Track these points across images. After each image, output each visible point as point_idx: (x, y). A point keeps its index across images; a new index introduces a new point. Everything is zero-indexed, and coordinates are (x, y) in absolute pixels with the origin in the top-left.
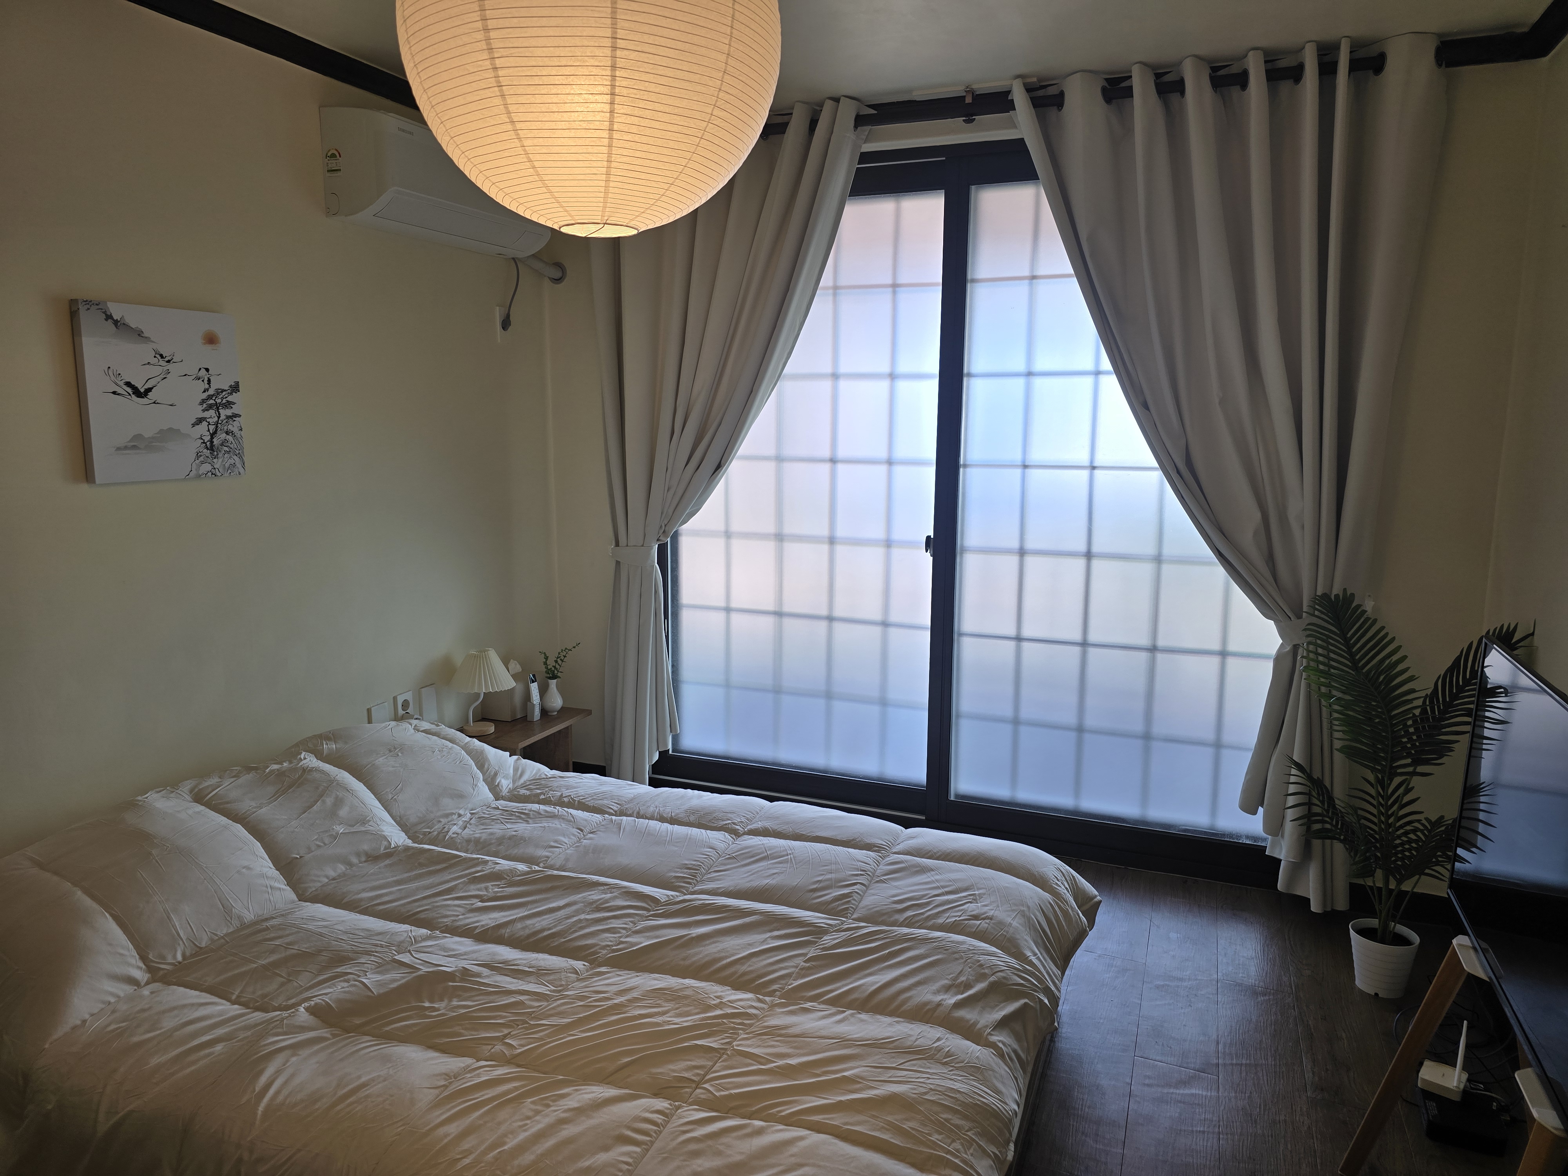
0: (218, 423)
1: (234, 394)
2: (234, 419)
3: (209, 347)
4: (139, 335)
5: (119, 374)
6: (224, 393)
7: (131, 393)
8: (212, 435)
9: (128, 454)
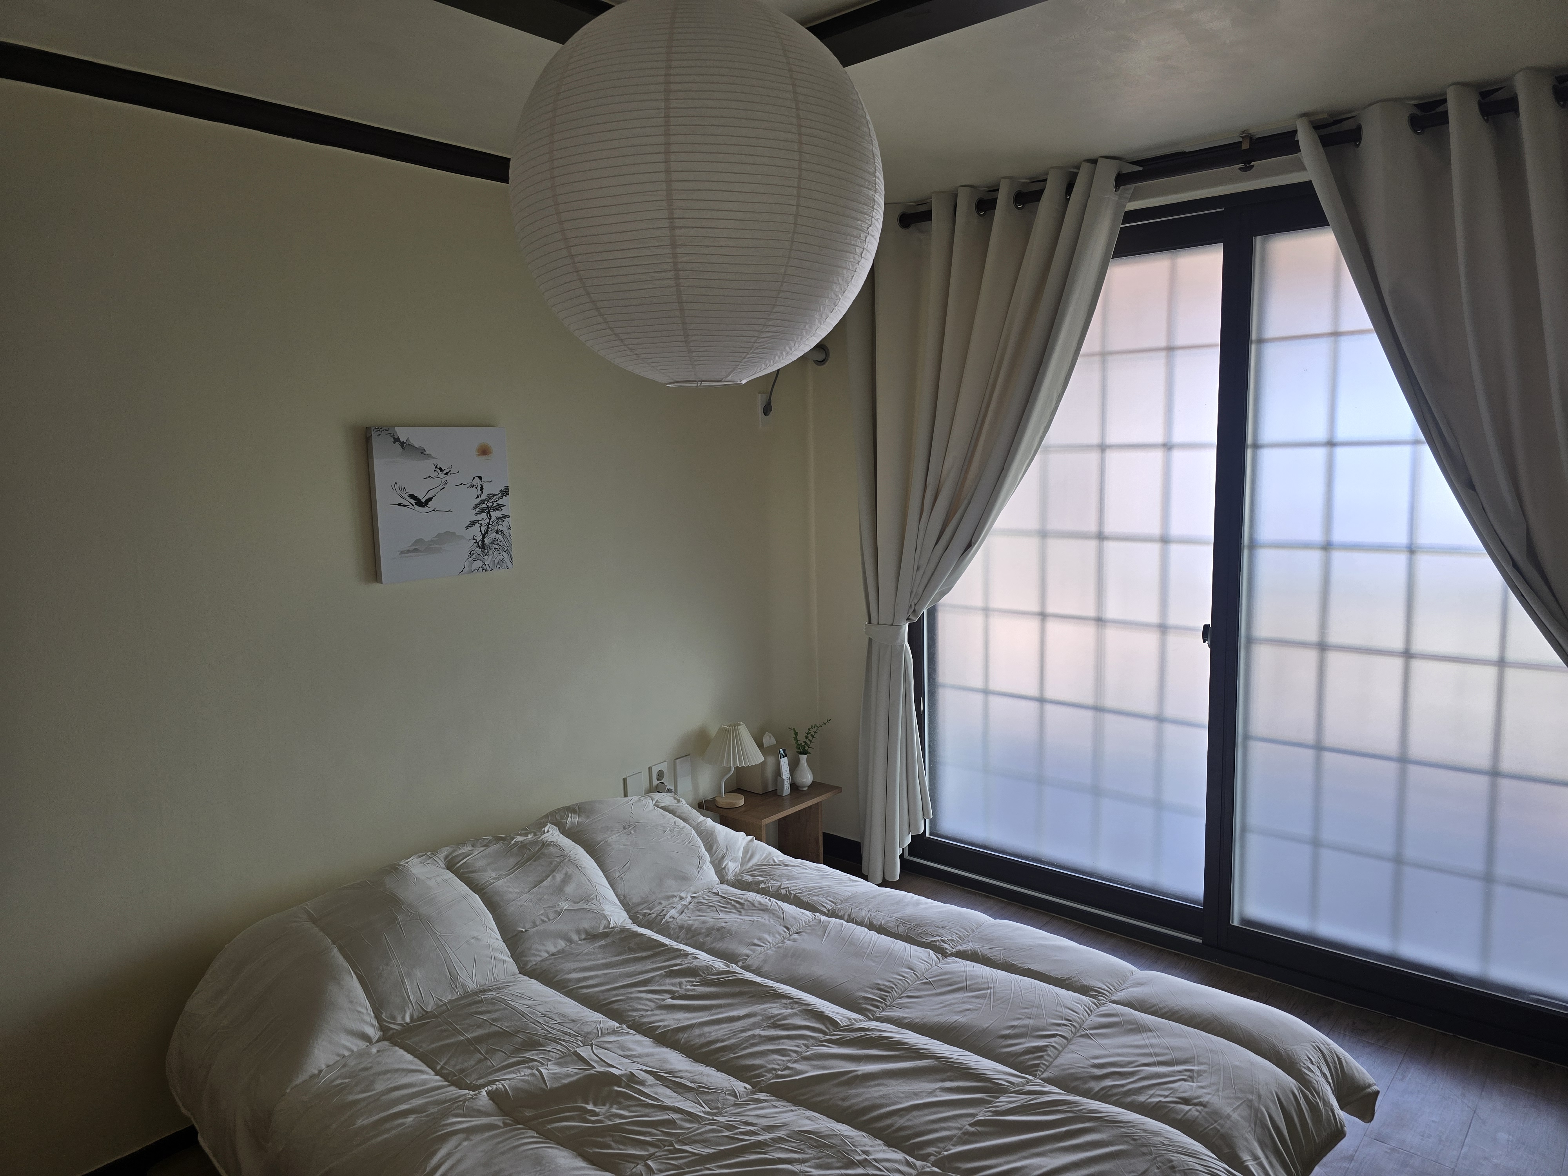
0: (489, 524)
1: (504, 497)
2: (504, 519)
3: (483, 457)
4: (422, 453)
5: (404, 488)
6: (495, 497)
7: (414, 504)
8: (484, 536)
9: (410, 556)
